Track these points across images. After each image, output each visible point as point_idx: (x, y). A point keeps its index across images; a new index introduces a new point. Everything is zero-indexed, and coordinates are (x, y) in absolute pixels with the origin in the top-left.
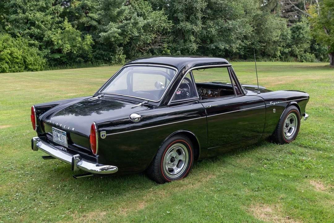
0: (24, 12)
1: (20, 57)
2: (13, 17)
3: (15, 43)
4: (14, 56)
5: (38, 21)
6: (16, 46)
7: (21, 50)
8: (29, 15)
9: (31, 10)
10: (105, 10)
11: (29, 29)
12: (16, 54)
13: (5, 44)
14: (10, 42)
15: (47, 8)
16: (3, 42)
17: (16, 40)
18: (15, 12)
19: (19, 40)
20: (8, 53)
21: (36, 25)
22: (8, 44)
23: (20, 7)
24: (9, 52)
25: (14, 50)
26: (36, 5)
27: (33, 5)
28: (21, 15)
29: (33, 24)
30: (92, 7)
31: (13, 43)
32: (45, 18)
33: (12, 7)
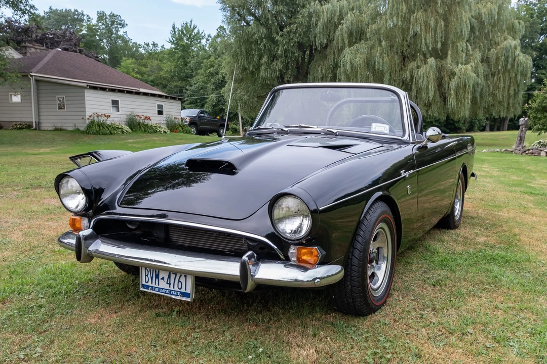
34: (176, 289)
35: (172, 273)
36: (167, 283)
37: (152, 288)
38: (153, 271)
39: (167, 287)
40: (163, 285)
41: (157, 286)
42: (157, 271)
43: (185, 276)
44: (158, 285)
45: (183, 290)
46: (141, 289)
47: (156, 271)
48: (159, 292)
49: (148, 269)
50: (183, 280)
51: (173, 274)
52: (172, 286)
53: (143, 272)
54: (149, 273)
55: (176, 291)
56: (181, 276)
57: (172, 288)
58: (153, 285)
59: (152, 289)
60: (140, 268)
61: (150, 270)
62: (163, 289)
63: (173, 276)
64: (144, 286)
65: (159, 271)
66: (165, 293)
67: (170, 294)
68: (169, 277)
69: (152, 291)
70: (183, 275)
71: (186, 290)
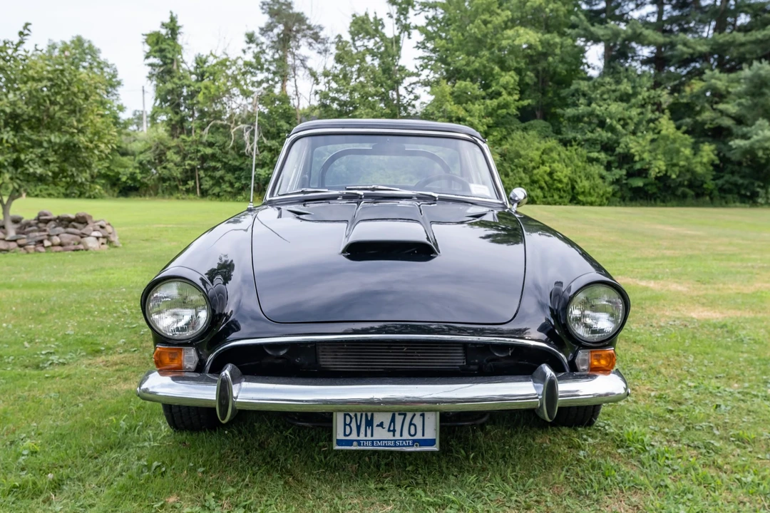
0: (589, 105)
1: (565, 180)
2: (570, 112)
3: (563, 155)
4: (555, 177)
5: (611, 118)
6: (564, 162)
7: (570, 168)
8: (598, 108)
9: (605, 100)
10: (753, 95)
11: (592, 132)
12: (559, 174)
13: (545, 157)
14: (554, 155)
15: (635, 94)
16: (543, 153)
17: (567, 150)
18: (575, 105)
19: (571, 151)
20: (545, 172)
21: (606, 126)
22: (552, 158)
23: (584, 95)
24: (548, 169)
25: (558, 167)
26: (614, 91)
27: (608, 91)
28: (582, 109)
29: (602, 124)
30: (729, 93)
31: (559, 155)
32: (627, 114)
33: (573, 95)
34: (406, 436)
35: (397, 414)
36: (389, 430)
37: (359, 442)
38: (362, 415)
39: (389, 436)
40: (381, 434)
41: (369, 437)
42: (369, 414)
43: (423, 415)
44: (372, 436)
45: (419, 436)
46: (337, 448)
47: (366, 415)
48: (373, 446)
49: (352, 414)
50: (418, 420)
51: (399, 414)
52: (398, 433)
53: (339, 420)
54: (354, 420)
55: (405, 440)
56: (414, 415)
57: (398, 436)
58: (362, 437)
59: (359, 445)
60: (334, 414)
61: (356, 415)
62: (380, 441)
63: (399, 419)
64: (340, 442)
65: (372, 415)
66: (385, 446)
67: (395, 446)
68: (393, 420)
69: (359, 448)
70: (418, 414)
71: (423, 435)
